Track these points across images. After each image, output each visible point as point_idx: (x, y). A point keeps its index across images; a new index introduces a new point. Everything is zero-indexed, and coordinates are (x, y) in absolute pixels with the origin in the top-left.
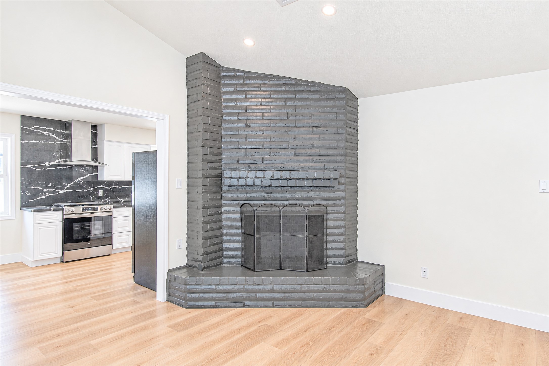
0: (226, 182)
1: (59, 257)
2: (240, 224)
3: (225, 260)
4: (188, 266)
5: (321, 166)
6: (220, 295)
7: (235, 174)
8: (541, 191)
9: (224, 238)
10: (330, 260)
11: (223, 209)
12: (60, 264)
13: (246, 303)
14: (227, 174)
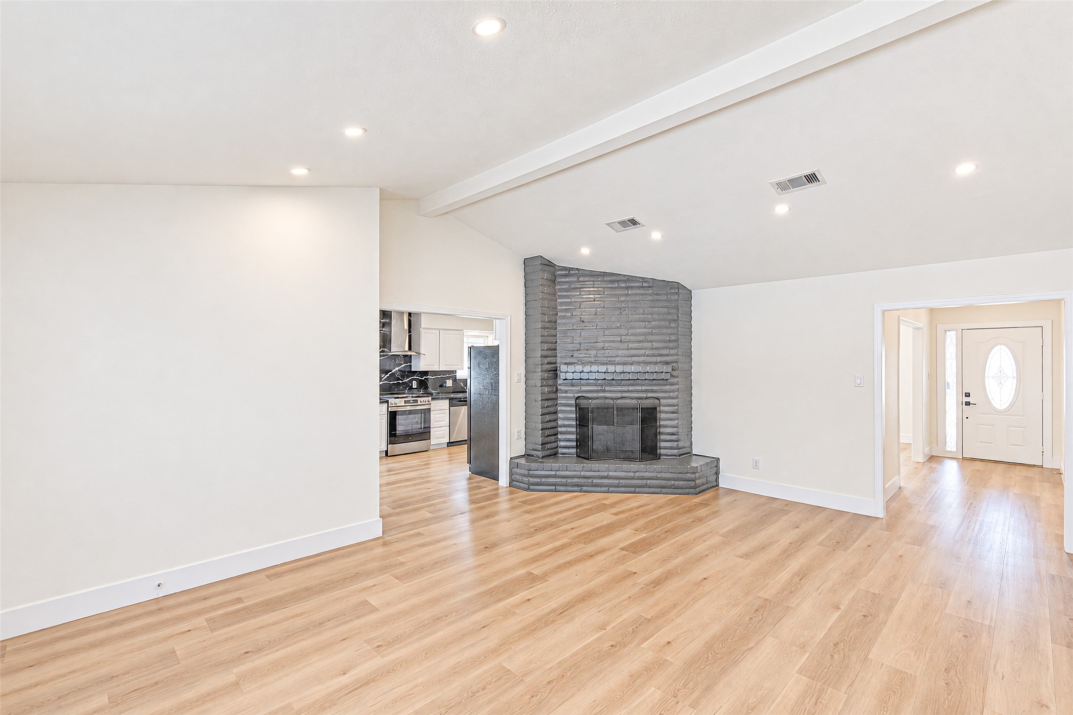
0: (563, 376)
1: (384, 451)
2: (575, 416)
3: (560, 450)
4: (527, 456)
5: (654, 359)
6: (559, 480)
7: (571, 368)
8: (856, 385)
9: (559, 429)
10: (663, 451)
11: (559, 402)
12: (384, 458)
13: (584, 488)
14: (563, 368)
